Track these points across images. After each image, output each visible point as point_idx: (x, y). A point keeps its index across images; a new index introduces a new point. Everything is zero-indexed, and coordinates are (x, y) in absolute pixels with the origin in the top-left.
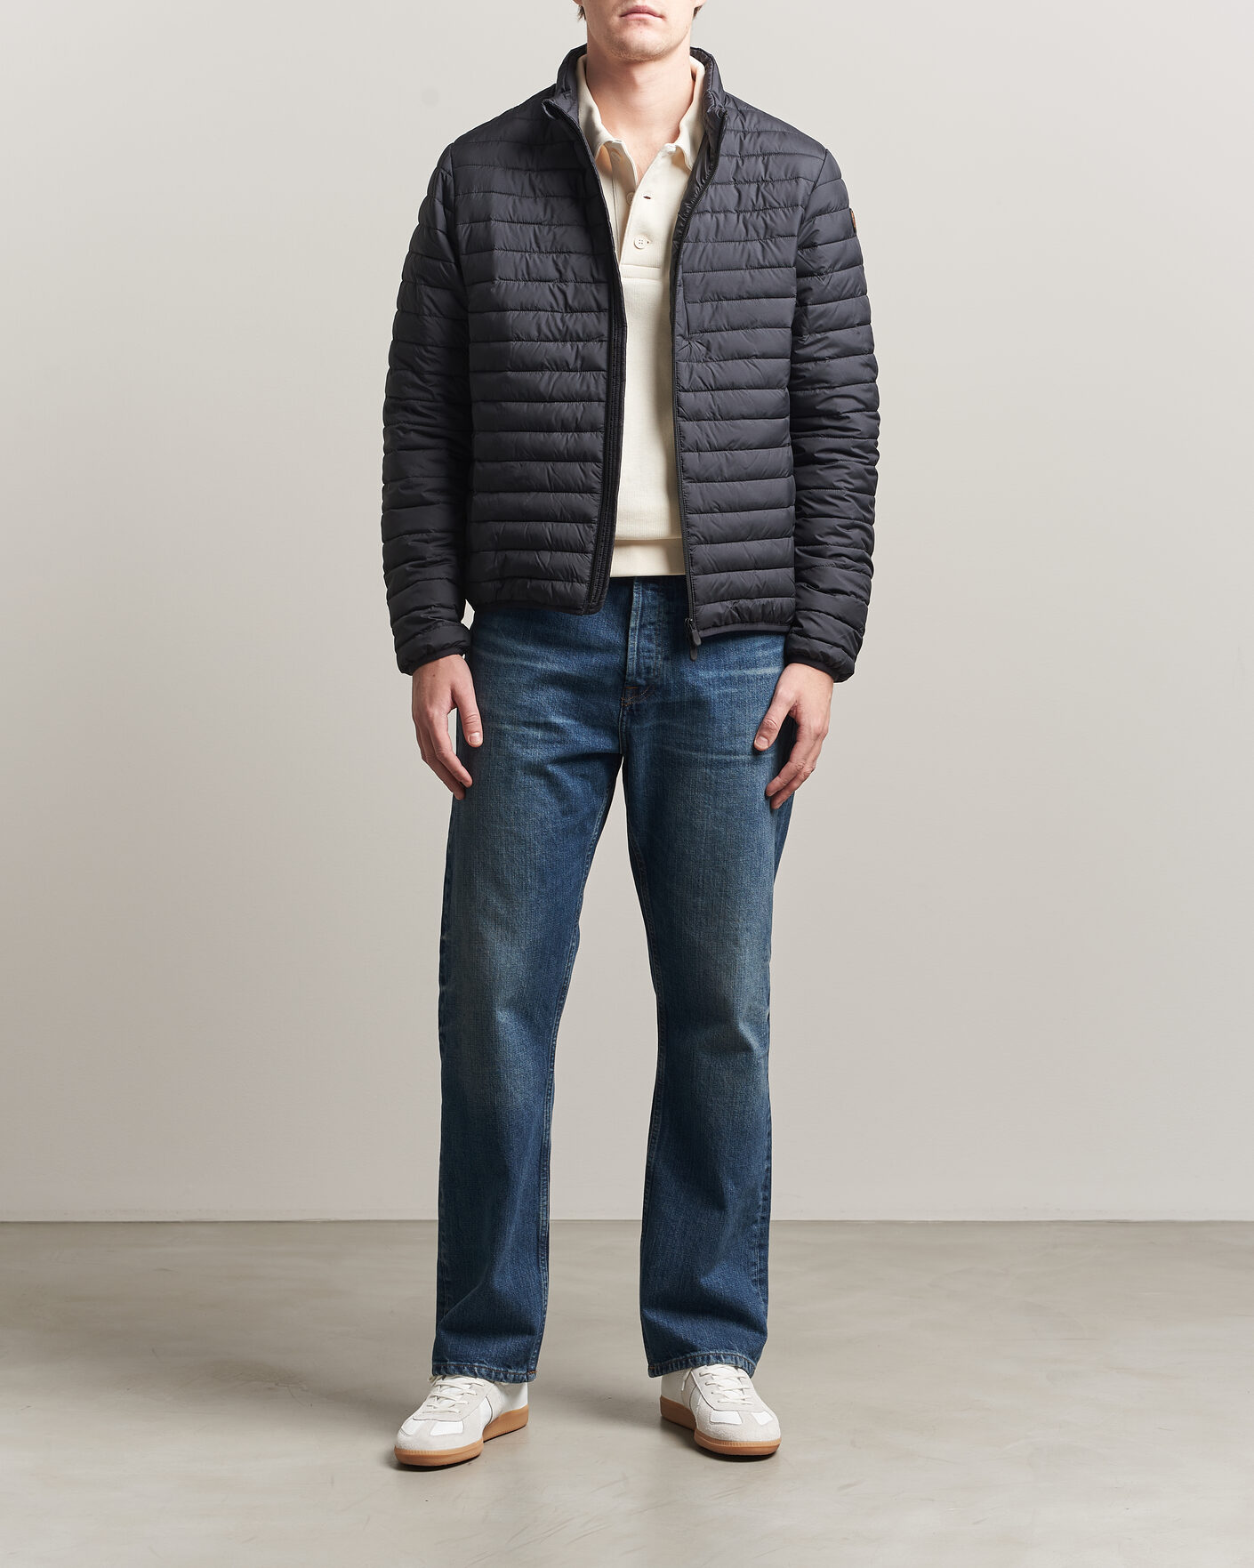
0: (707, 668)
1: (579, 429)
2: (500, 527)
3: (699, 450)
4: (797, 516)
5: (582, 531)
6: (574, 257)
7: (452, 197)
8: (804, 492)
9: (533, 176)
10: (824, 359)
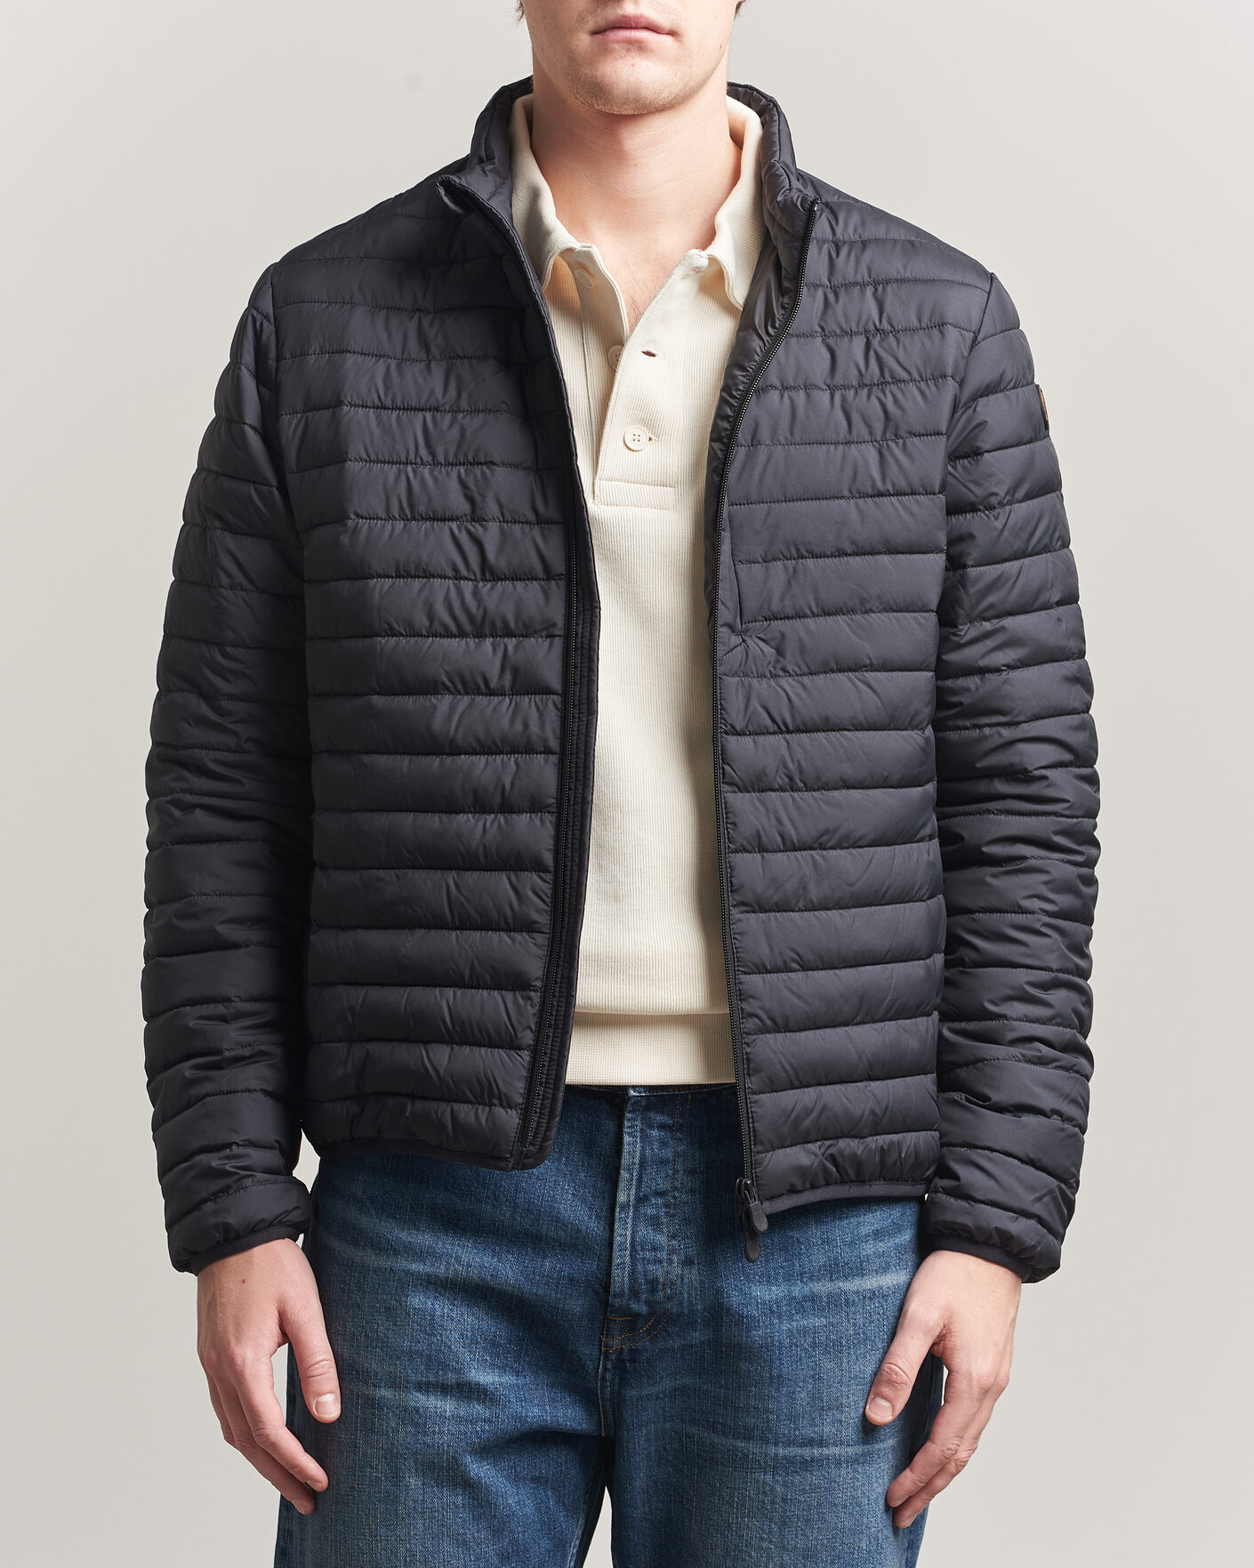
0: (768, 1280)
1: (507, 808)
2: (356, 995)
3: (762, 849)
4: (948, 965)
5: (510, 1006)
6: (499, 470)
7: (272, 363)
8: (961, 919)
9: (426, 321)
10: (997, 670)
